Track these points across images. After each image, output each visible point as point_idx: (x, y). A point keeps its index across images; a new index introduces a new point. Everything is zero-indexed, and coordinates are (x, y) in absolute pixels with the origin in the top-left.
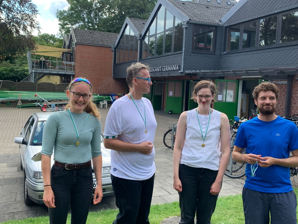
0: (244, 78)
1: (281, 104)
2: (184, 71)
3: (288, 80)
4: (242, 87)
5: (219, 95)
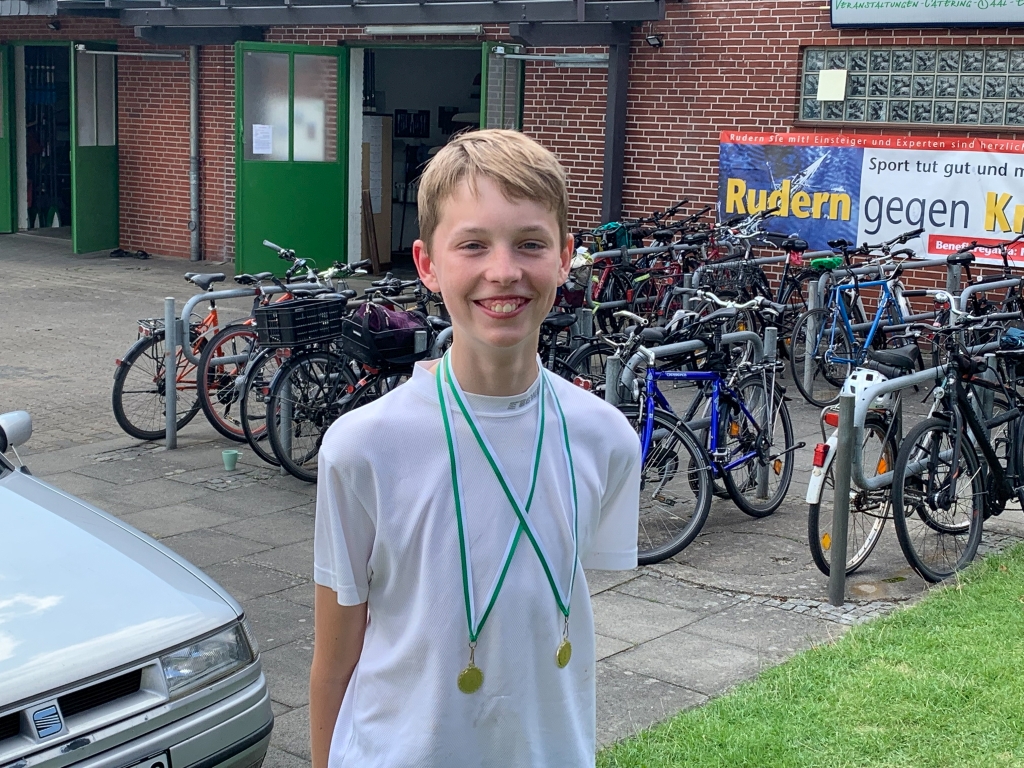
0: (380, 37)
1: (577, 164)
3: (613, 46)
4: (362, 81)
5: (256, 127)
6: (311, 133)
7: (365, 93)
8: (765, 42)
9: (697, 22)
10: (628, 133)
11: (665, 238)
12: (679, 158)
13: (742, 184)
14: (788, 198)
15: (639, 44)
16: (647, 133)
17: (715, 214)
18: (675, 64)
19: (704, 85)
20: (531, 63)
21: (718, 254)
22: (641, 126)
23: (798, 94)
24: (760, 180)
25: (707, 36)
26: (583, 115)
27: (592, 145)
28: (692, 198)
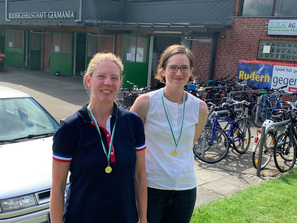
0: (158, 34)
1: (203, 66)
2: (83, 21)
3: (213, 38)
4: (153, 44)
5: (128, 54)
6: (140, 56)
7: (153, 47)
8: (251, 38)
9: (234, 33)
10: (216, 59)
11: (223, 85)
12: (228, 65)
13: (243, 72)
14: (254, 76)
15: (220, 37)
16: (220, 59)
17: (236, 79)
18: (228, 43)
19: (235, 48)
20: (193, 41)
21: (236, 89)
22: (219, 57)
23: (258, 51)
24: (248, 71)
25: (237, 36)
26: (205, 54)
27: (207, 61)
28: (230, 75)
